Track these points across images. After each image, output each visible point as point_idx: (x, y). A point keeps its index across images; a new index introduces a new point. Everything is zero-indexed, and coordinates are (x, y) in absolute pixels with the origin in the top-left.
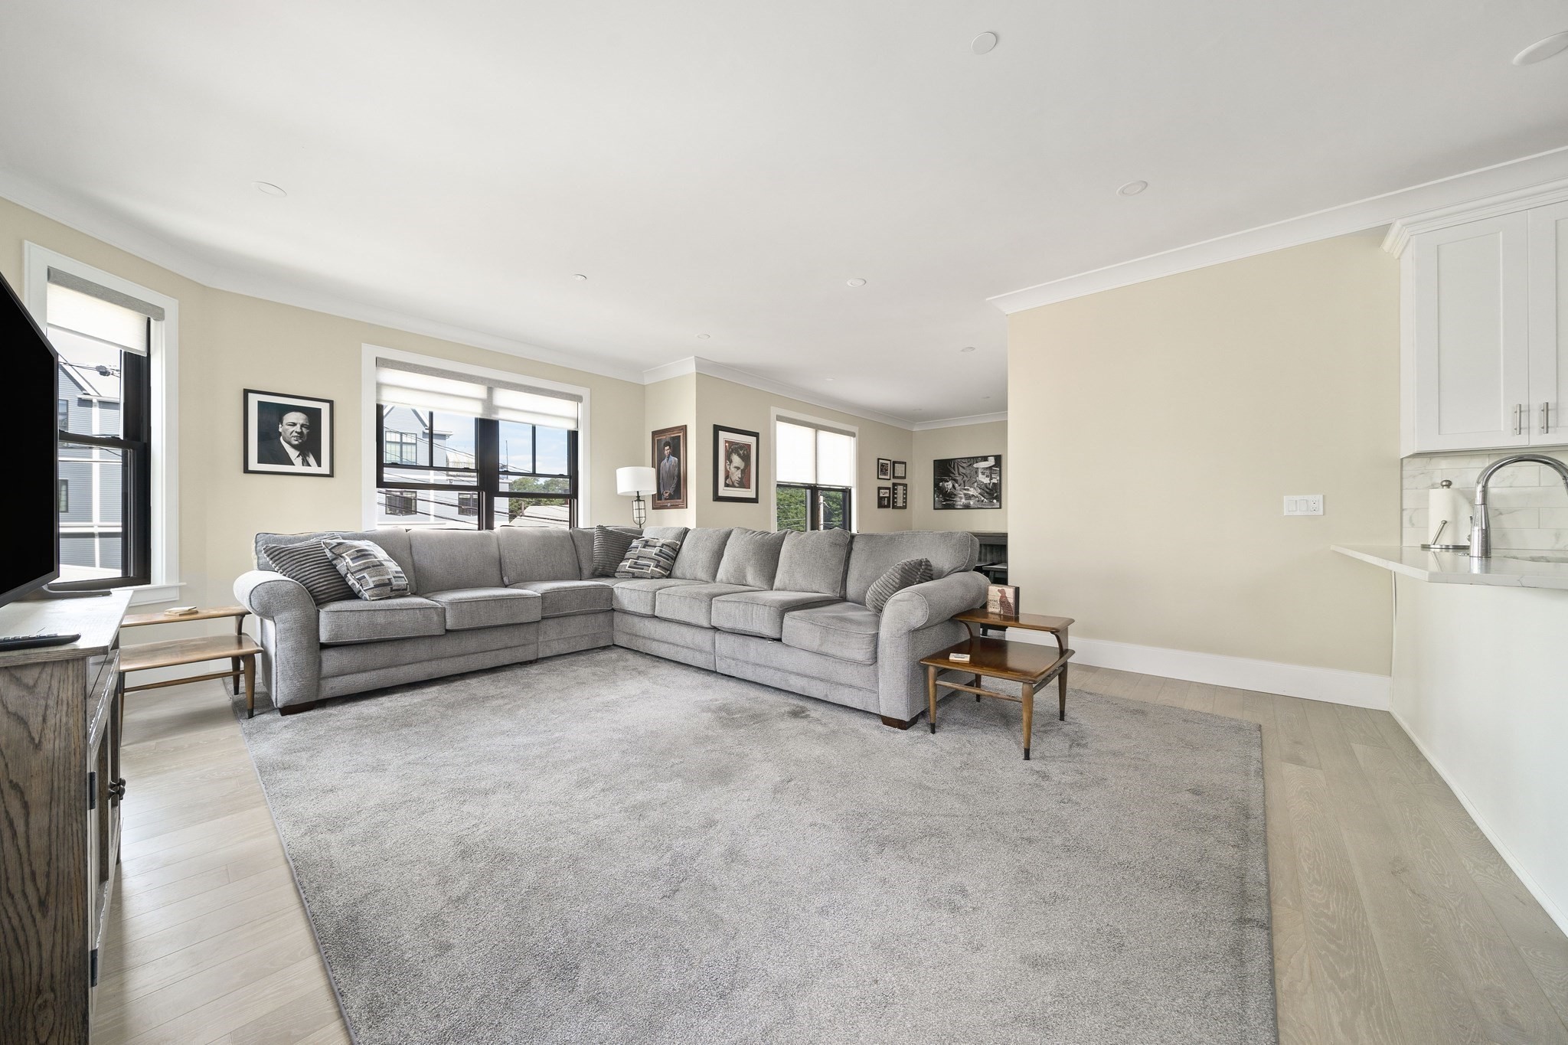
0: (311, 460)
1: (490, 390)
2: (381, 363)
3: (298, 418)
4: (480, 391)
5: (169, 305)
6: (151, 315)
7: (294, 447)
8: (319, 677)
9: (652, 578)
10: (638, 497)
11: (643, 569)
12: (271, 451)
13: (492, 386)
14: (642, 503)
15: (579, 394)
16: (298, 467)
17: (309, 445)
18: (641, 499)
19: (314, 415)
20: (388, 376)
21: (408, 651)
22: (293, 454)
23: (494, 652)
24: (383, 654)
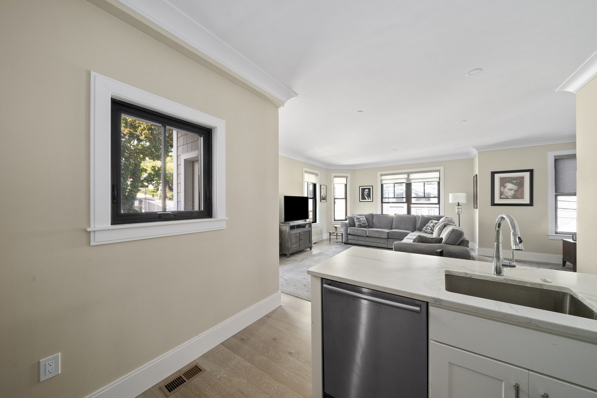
0: (369, 198)
1: (408, 175)
2: (382, 175)
3: (367, 190)
4: (405, 176)
5: (349, 175)
6: (347, 177)
7: (366, 196)
8: (347, 239)
9: (429, 233)
10: (459, 204)
11: (427, 230)
12: (363, 198)
13: (409, 174)
14: (460, 207)
15: (439, 169)
16: (367, 200)
17: (369, 196)
18: (460, 205)
19: (369, 189)
20: (384, 177)
21: (360, 238)
22: (366, 197)
23: (377, 243)
24: (356, 238)
